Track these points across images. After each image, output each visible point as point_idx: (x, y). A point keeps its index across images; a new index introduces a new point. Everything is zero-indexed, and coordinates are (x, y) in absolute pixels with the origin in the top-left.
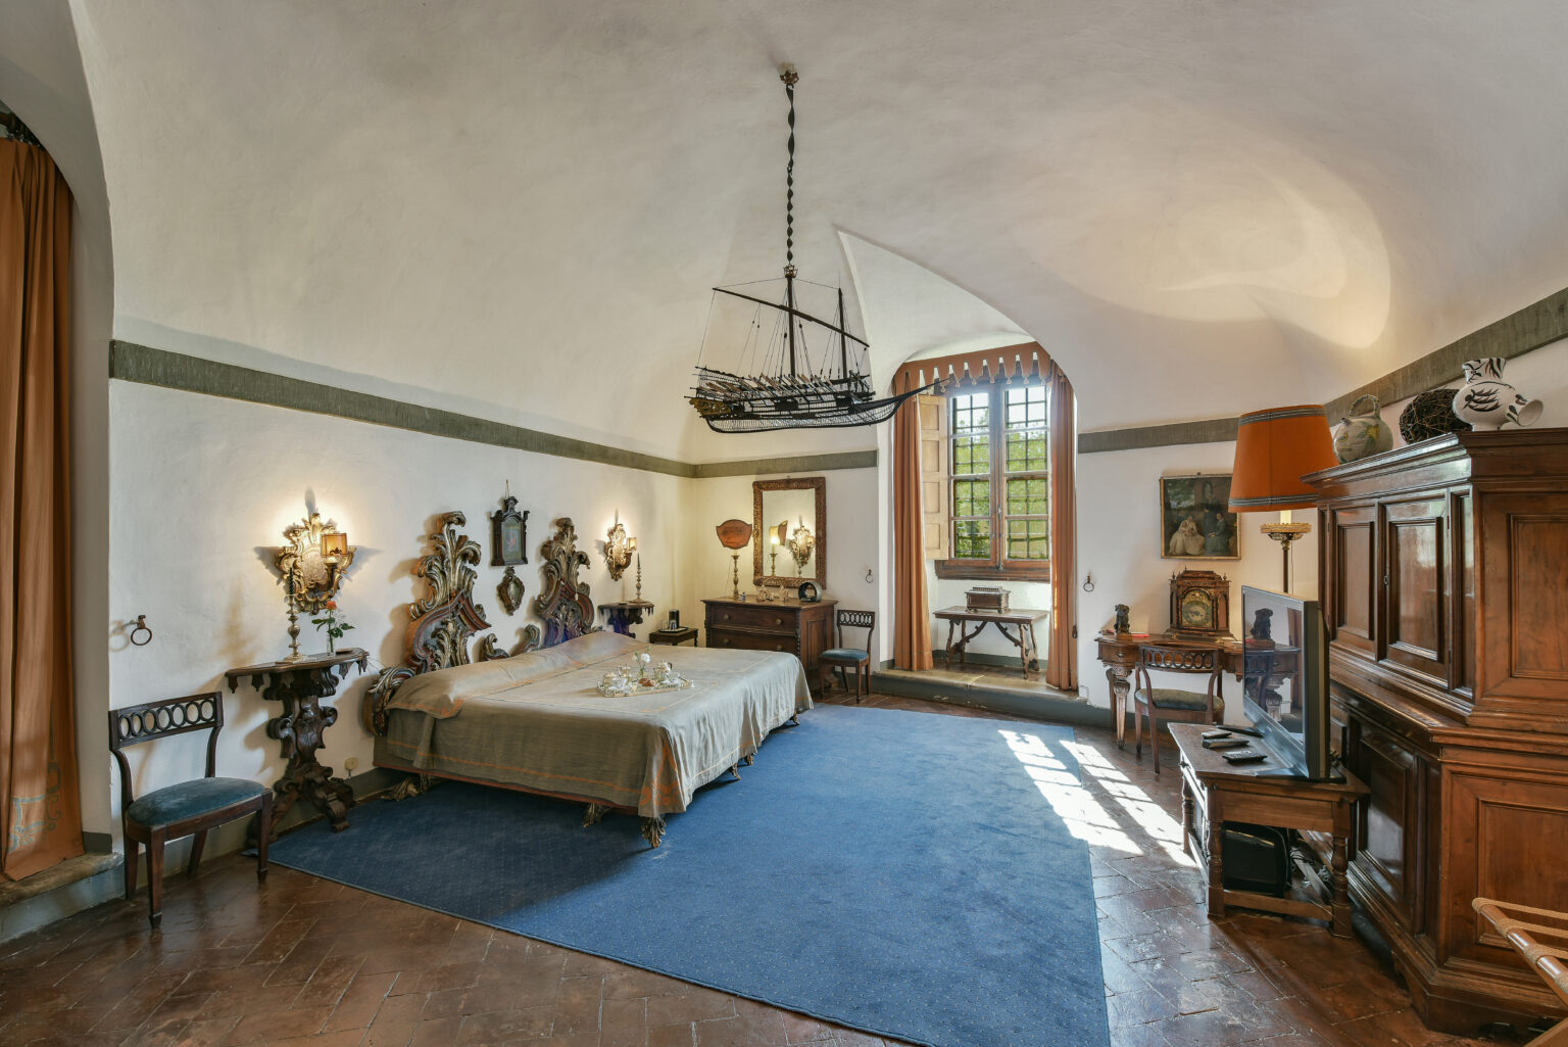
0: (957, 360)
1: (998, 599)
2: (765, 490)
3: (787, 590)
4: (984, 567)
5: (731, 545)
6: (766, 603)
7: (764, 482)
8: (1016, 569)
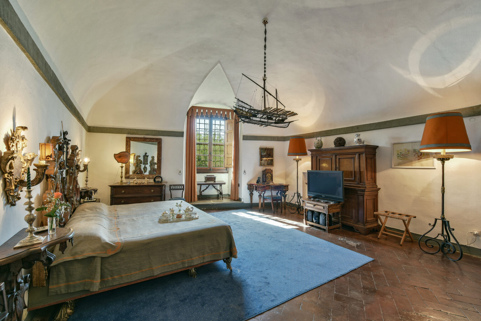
0: (205, 109)
1: (215, 178)
2: (132, 140)
3: (148, 179)
4: (206, 170)
5: (123, 162)
6: (142, 184)
7: (132, 138)
8: (215, 170)
